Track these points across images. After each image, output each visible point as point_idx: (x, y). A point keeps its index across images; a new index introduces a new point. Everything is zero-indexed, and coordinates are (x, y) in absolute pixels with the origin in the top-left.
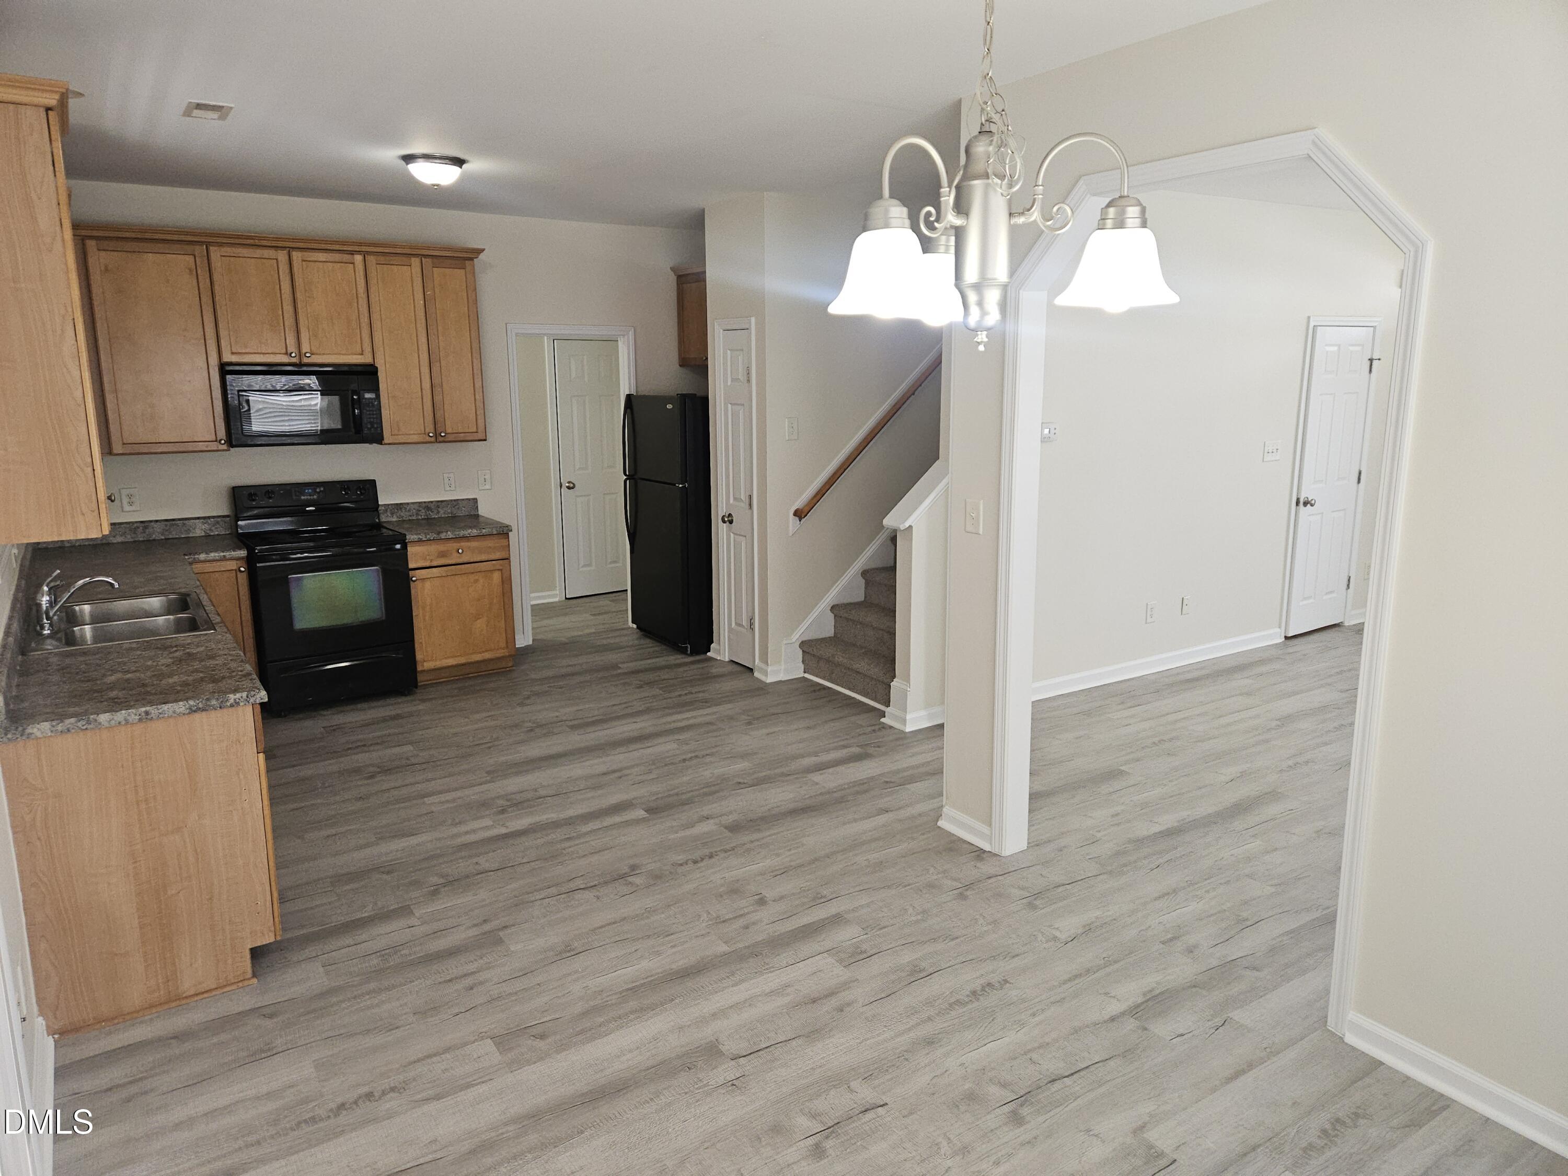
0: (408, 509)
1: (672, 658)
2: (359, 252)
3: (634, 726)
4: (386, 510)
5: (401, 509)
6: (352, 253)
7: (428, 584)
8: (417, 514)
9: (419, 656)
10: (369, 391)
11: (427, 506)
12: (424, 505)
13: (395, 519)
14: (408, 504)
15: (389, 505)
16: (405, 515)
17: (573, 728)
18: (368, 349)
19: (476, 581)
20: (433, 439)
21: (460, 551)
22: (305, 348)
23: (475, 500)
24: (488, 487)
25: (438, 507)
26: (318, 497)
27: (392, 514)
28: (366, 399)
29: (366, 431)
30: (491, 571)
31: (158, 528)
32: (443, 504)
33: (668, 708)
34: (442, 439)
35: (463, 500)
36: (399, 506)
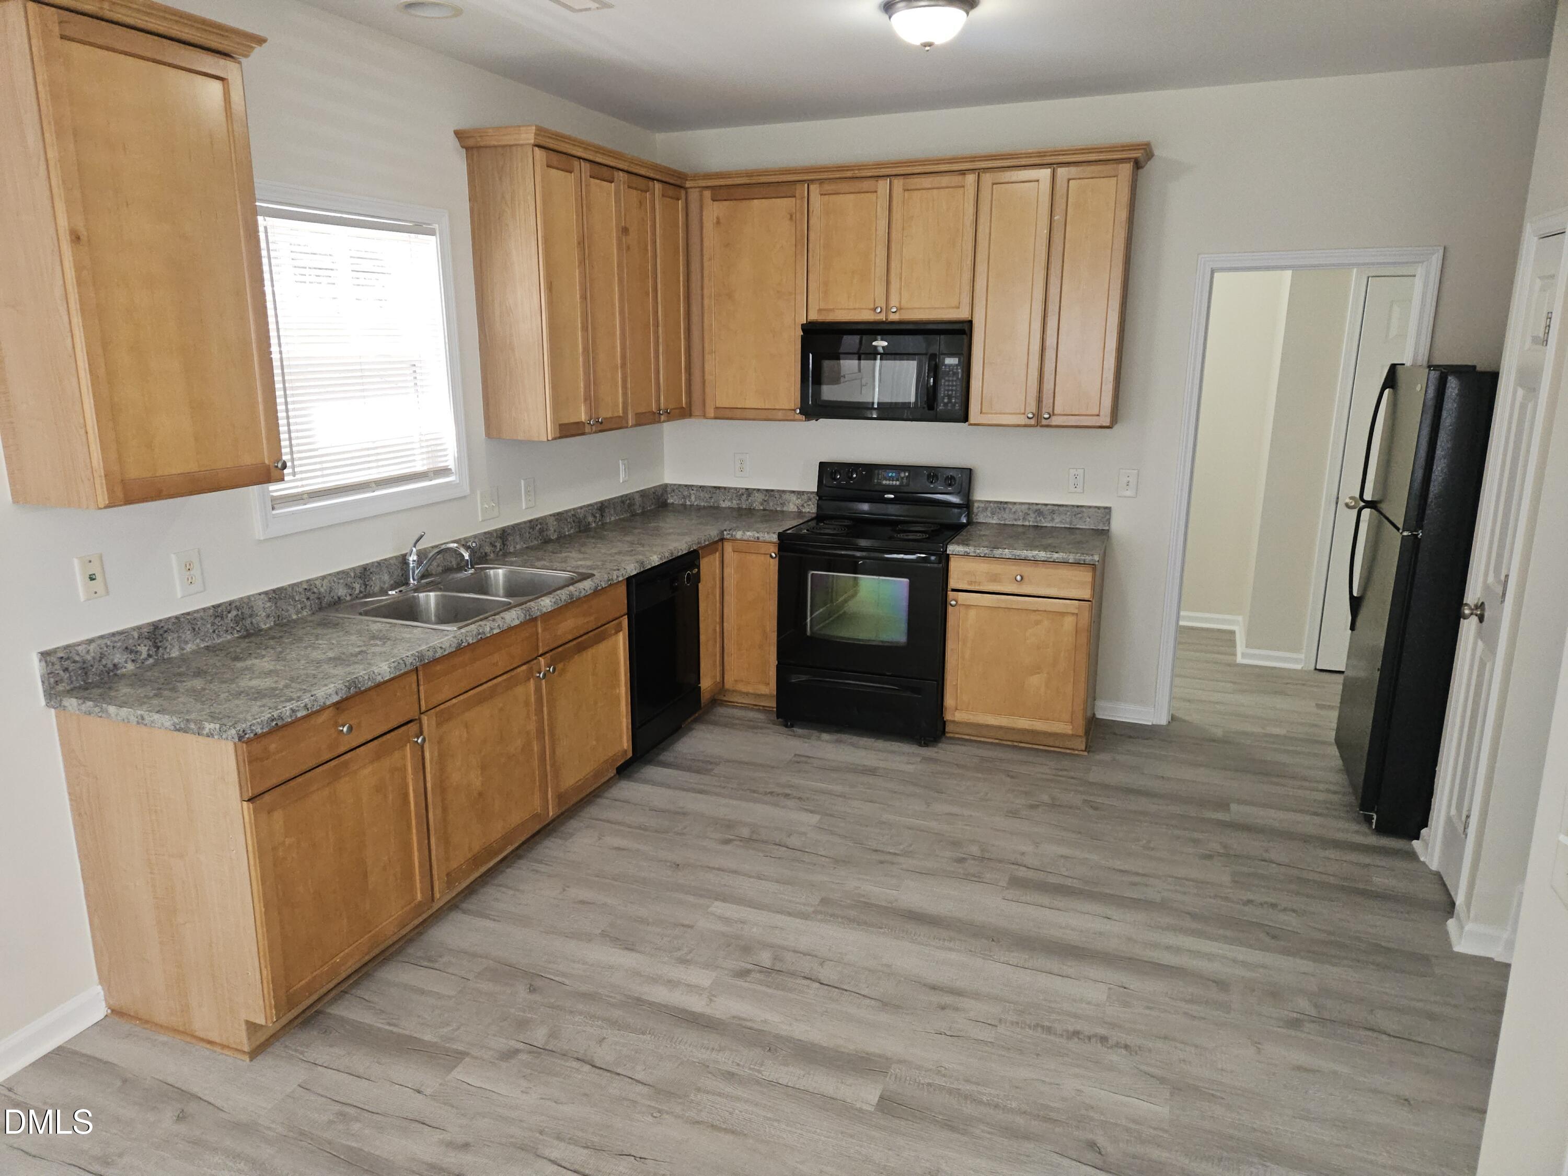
0: (1013, 510)
1: (1342, 824)
2: (973, 170)
3: (1099, 925)
4: (987, 509)
5: (1004, 509)
6: (963, 172)
7: (972, 613)
8: (1024, 519)
9: (949, 701)
10: (951, 355)
11: (1039, 510)
12: (1035, 507)
13: (994, 521)
14: (1015, 503)
15: (990, 502)
16: (1009, 519)
17: (1017, 883)
18: (966, 300)
19: (1037, 623)
20: (1033, 422)
21: (1019, 578)
22: (894, 302)
23: (1108, 510)
24: (1128, 493)
25: (1053, 512)
26: (902, 482)
27: (993, 513)
28: (946, 365)
29: (941, 407)
30: (1063, 614)
31: (759, 497)
32: (1061, 509)
33: (1194, 916)
34: (1044, 422)
35: (1090, 507)
36: (1002, 506)
